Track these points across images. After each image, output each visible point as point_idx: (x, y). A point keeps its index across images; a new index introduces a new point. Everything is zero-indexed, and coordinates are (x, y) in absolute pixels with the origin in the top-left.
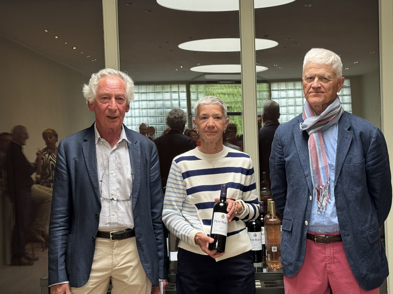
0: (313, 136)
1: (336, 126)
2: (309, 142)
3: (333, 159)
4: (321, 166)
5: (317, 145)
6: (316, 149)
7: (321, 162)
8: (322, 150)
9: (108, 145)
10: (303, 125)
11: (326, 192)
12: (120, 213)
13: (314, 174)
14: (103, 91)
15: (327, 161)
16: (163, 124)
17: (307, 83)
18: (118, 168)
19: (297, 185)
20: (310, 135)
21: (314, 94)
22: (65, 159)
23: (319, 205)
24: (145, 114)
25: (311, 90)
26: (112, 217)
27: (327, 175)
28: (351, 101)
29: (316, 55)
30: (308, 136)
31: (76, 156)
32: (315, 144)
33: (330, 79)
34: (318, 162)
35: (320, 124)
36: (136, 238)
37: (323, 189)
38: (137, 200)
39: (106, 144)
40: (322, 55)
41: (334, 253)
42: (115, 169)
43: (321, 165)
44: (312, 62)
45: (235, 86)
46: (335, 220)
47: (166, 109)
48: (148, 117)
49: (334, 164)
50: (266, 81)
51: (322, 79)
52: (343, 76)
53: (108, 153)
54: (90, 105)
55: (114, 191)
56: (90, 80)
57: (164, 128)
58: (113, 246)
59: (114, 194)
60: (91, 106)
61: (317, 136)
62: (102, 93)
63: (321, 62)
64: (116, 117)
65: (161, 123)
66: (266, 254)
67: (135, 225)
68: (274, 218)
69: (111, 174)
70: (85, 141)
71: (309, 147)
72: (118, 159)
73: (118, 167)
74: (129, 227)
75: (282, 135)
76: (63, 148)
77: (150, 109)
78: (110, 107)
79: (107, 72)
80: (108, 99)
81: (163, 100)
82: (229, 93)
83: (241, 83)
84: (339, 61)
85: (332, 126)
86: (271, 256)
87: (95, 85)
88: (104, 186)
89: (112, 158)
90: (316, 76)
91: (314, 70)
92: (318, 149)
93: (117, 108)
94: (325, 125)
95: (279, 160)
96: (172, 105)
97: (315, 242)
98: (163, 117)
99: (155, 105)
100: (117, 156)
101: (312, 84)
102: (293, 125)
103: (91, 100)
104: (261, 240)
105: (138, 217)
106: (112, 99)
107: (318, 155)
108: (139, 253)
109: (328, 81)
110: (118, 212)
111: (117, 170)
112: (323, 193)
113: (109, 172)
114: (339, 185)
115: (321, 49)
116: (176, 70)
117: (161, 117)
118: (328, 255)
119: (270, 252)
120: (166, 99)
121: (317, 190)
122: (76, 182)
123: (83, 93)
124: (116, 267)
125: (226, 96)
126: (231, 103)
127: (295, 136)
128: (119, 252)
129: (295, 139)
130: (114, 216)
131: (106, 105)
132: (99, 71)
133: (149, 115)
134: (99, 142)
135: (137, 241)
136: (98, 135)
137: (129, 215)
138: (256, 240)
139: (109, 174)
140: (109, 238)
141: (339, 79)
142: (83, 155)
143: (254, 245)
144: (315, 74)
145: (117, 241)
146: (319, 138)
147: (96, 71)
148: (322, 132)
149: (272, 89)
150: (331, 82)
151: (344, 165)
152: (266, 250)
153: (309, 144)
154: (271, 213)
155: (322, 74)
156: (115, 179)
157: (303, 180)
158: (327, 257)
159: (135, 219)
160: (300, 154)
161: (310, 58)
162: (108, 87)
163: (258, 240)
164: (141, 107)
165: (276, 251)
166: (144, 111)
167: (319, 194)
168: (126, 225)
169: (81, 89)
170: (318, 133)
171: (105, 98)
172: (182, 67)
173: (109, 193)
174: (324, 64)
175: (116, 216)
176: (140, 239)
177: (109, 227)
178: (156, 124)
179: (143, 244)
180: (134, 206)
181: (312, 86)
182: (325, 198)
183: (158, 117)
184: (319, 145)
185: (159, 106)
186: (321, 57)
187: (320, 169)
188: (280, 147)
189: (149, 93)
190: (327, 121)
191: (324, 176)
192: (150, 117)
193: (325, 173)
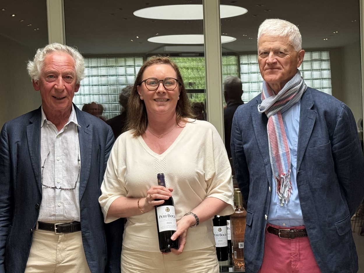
0: (273, 119)
1: (298, 105)
2: (267, 125)
3: (296, 143)
4: (281, 153)
5: (277, 129)
6: (276, 133)
7: (281, 147)
8: (282, 135)
9: (54, 127)
10: (260, 107)
11: (288, 181)
12: (66, 205)
13: (274, 162)
14: (49, 68)
15: (288, 147)
16: (117, 103)
17: (261, 59)
18: (65, 155)
19: (257, 175)
20: (269, 117)
21: (269, 70)
22: (8, 143)
23: (279, 197)
24: (95, 92)
25: (266, 66)
26: (57, 208)
27: (288, 162)
28: (330, 77)
29: (270, 26)
30: (267, 119)
31: (19, 140)
32: (274, 127)
33: (286, 53)
34: (278, 148)
35: (280, 104)
36: (82, 232)
37: (284, 178)
38: (85, 190)
39: (53, 128)
40: (275, 26)
41: (300, 249)
42: (62, 156)
43: (282, 151)
44: (265, 35)
45: (200, 59)
46: (299, 212)
47: (120, 86)
48: (99, 95)
49: (296, 148)
50: (235, 53)
51: (278, 53)
52: (302, 49)
53: (54, 137)
54: (35, 83)
55: (60, 179)
56: (36, 56)
57: (118, 107)
58: (58, 240)
59: (60, 183)
60: (36, 85)
61: (276, 118)
62: (47, 71)
63: (275, 34)
64: (64, 98)
65: (114, 101)
66: (233, 251)
67: (82, 217)
68: (242, 210)
69: (57, 161)
70: (31, 123)
71: (268, 131)
72: (65, 145)
73: (64, 153)
74: (76, 220)
75: (240, 118)
76: (6, 131)
77: (101, 85)
78: (56, 86)
79: (53, 47)
80: (54, 78)
81: (116, 76)
82: (192, 67)
83: (204, 56)
84: (296, 32)
85: (293, 105)
86: (237, 253)
87: (40, 62)
88: (49, 173)
89: (58, 143)
90: (270, 50)
91: (268, 44)
92: (278, 133)
93: (64, 87)
94: (285, 104)
95: (238, 146)
96: (127, 81)
97: (279, 236)
98: (116, 95)
99: (108, 81)
100: (64, 141)
101: (267, 60)
102: (251, 106)
103: (36, 78)
104: (226, 235)
105: (86, 208)
106: (58, 78)
107: (278, 140)
108: (84, 249)
109: (284, 55)
110: (64, 203)
111: (63, 156)
112: (285, 183)
113: (54, 158)
114: (303, 172)
115: (276, 19)
116: (132, 40)
117: (114, 95)
118: (294, 252)
119: (237, 248)
120: (120, 74)
121: (278, 179)
122: (17, 168)
123: (27, 71)
124: (60, 264)
125: (190, 71)
126: (195, 78)
127: (253, 119)
128: (64, 247)
129: (254, 122)
130: (60, 207)
131: (52, 84)
132: (45, 46)
133: (101, 93)
134: (45, 125)
135: (83, 235)
136: (44, 118)
137: (76, 206)
138: (221, 235)
139: (54, 160)
140: (53, 230)
141: (298, 52)
142: (26, 139)
143: (219, 241)
144: (270, 48)
145: (62, 234)
146: (279, 121)
147: (42, 46)
148: (282, 114)
149: (241, 62)
150: (288, 56)
151: (308, 149)
152: (233, 247)
153: (268, 128)
154: (238, 204)
155: (277, 48)
156: (61, 166)
157: (263, 169)
158: (292, 254)
159: (81, 211)
160: (259, 140)
161: (263, 31)
162: (55, 64)
163: (224, 235)
164: (91, 84)
165: (243, 247)
166: (95, 88)
167: (279, 185)
168: (73, 218)
169: (26, 66)
170: (278, 115)
171: (51, 76)
172: (138, 37)
173: (54, 182)
174: (279, 36)
175: (62, 207)
176: (87, 234)
177: (53, 219)
178: (108, 103)
179: (90, 239)
180: (81, 196)
181: (267, 61)
182: (287, 189)
183: (111, 94)
184: (279, 129)
185: (112, 82)
186: (275, 29)
187: (280, 156)
188: (238, 132)
189: (100, 67)
190: (287, 100)
191: (285, 164)
192: (102, 95)
193: (287, 160)
